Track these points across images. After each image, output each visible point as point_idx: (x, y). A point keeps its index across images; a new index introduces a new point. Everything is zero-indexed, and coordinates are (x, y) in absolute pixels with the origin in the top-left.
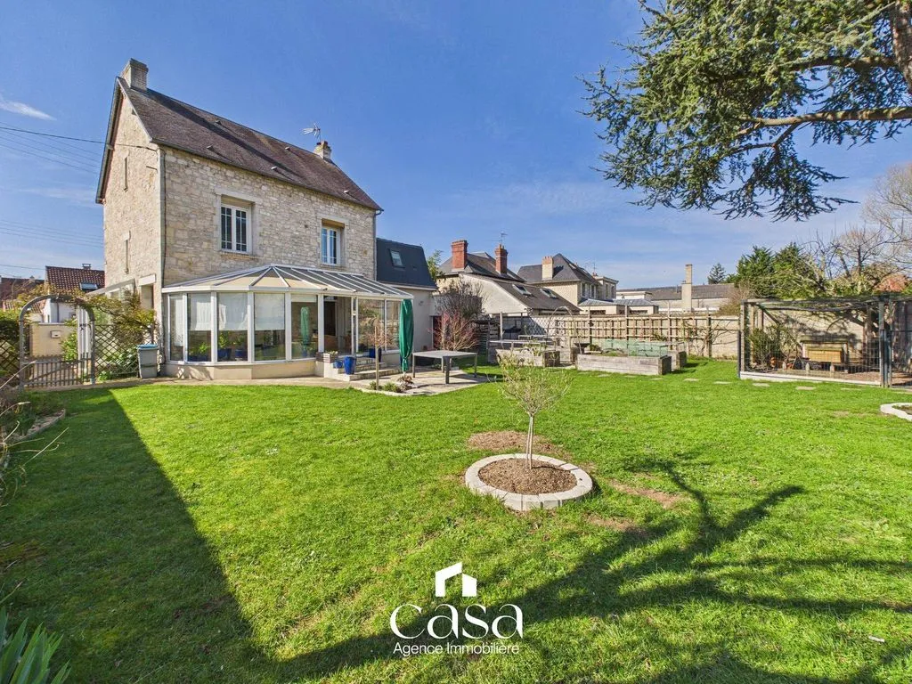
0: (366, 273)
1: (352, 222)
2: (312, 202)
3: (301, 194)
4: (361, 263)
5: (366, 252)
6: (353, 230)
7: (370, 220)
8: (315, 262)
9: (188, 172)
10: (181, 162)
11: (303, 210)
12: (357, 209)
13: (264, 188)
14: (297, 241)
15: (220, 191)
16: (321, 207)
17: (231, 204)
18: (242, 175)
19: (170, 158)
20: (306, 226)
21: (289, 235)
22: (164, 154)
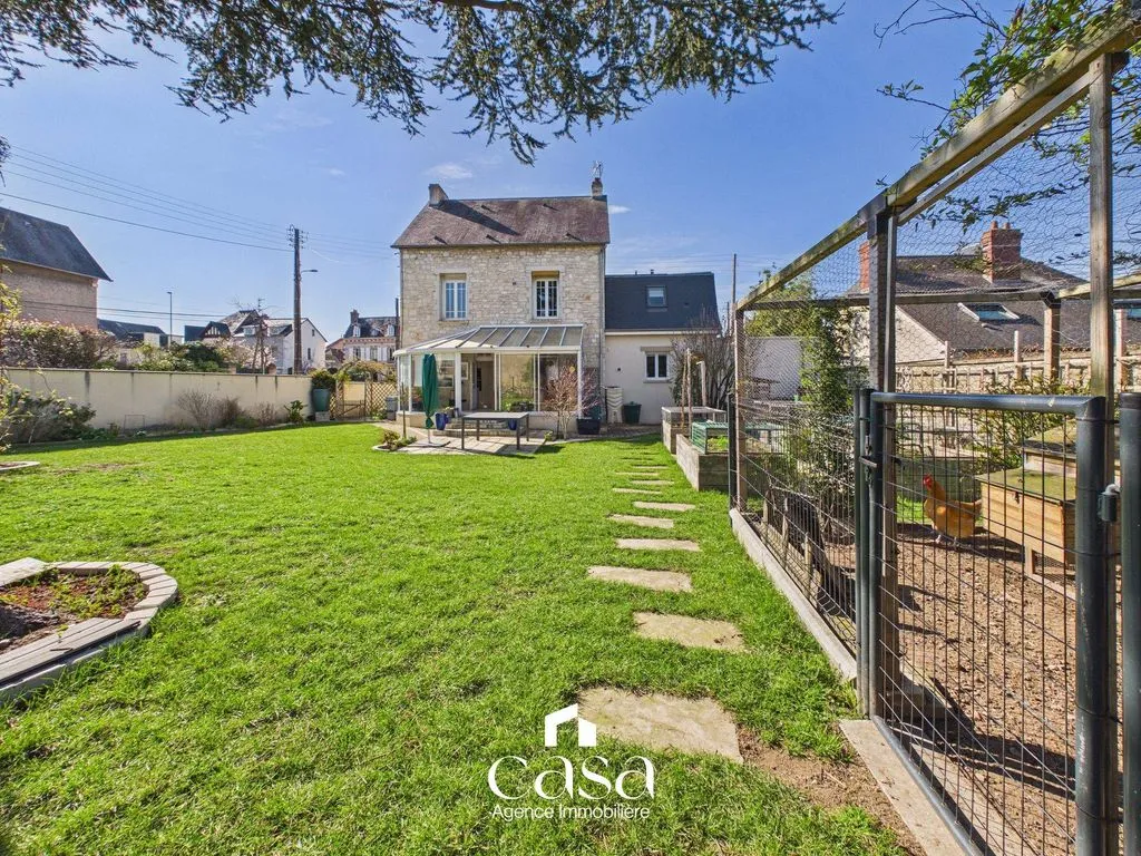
0: (589, 322)
1: (569, 267)
2: (521, 257)
3: (509, 253)
4: (581, 312)
5: (588, 298)
6: (571, 276)
7: (595, 258)
8: (524, 319)
9: (417, 262)
10: (413, 256)
11: (511, 267)
12: (576, 250)
13: (474, 258)
14: (504, 300)
15: (439, 271)
16: (531, 260)
17: (452, 279)
18: (456, 252)
19: (406, 256)
20: (514, 284)
21: (496, 296)
22: (402, 254)
